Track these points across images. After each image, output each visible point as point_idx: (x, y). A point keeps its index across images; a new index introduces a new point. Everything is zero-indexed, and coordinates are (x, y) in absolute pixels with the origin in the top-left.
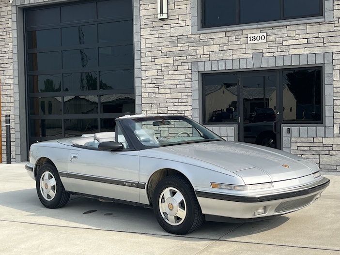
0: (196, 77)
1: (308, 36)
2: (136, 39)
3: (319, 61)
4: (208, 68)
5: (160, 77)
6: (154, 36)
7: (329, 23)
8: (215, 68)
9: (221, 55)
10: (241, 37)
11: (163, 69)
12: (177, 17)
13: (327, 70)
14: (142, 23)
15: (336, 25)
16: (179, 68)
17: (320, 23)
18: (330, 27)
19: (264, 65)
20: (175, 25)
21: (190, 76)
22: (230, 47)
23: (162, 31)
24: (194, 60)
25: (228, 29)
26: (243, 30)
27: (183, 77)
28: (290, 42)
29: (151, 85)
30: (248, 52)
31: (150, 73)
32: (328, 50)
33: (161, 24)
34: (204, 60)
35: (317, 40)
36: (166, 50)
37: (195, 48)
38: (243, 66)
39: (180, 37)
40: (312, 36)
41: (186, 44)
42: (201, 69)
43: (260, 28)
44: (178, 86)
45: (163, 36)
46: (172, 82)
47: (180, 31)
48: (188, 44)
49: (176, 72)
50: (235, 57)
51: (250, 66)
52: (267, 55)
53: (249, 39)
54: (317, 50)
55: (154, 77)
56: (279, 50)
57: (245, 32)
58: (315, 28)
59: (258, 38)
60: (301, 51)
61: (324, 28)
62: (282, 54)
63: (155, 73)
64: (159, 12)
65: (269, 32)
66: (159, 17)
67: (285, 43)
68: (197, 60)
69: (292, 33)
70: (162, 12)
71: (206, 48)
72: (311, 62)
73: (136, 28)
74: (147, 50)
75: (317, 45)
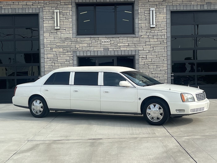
0: (75, 58)
1: (128, 42)
2: (41, 38)
3: (133, 53)
4: (82, 54)
5: (55, 58)
6: (52, 37)
7: (137, 37)
8: (85, 55)
9: (88, 49)
10: (98, 40)
11: (57, 54)
12: (65, 29)
13: (137, 57)
14: (45, 30)
15: (140, 38)
16: (66, 53)
17: (133, 37)
18: (138, 39)
19: (109, 54)
20: (64, 33)
21: (72, 58)
22: (93, 45)
23: (56, 35)
24: (74, 50)
25: (92, 37)
26: (99, 38)
27: (68, 58)
28: (120, 45)
29: (50, 62)
30: (101, 48)
31: (49, 56)
32: (137, 49)
33: (56, 32)
34: (79, 50)
35: (132, 44)
36: (59, 44)
37: (74, 44)
38: (99, 54)
39: (67, 39)
40: (130, 42)
41: (69, 42)
42: (78, 55)
43: (107, 37)
44: (65, 63)
45: (57, 37)
46: (63, 61)
47: (66, 36)
48: (71, 42)
49: (64, 56)
50: (95, 50)
51: (103, 54)
52: (111, 50)
53: (102, 42)
54: (132, 49)
55: (52, 58)
56: (116, 48)
57: (99, 39)
58: (131, 39)
59: (108, 42)
60: (126, 49)
61: (135, 39)
62: (118, 49)
63: (53, 56)
64: (56, 25)
65: (111, 39)
66: (56, 28)
67: (118, 45)
68: (76, 50)
69: (121, 41)
70: (57, 26)
71: (80, 45)
72: (130, 54)
73: (41, 32)
74: (47, 44)
75: (132, 46)
